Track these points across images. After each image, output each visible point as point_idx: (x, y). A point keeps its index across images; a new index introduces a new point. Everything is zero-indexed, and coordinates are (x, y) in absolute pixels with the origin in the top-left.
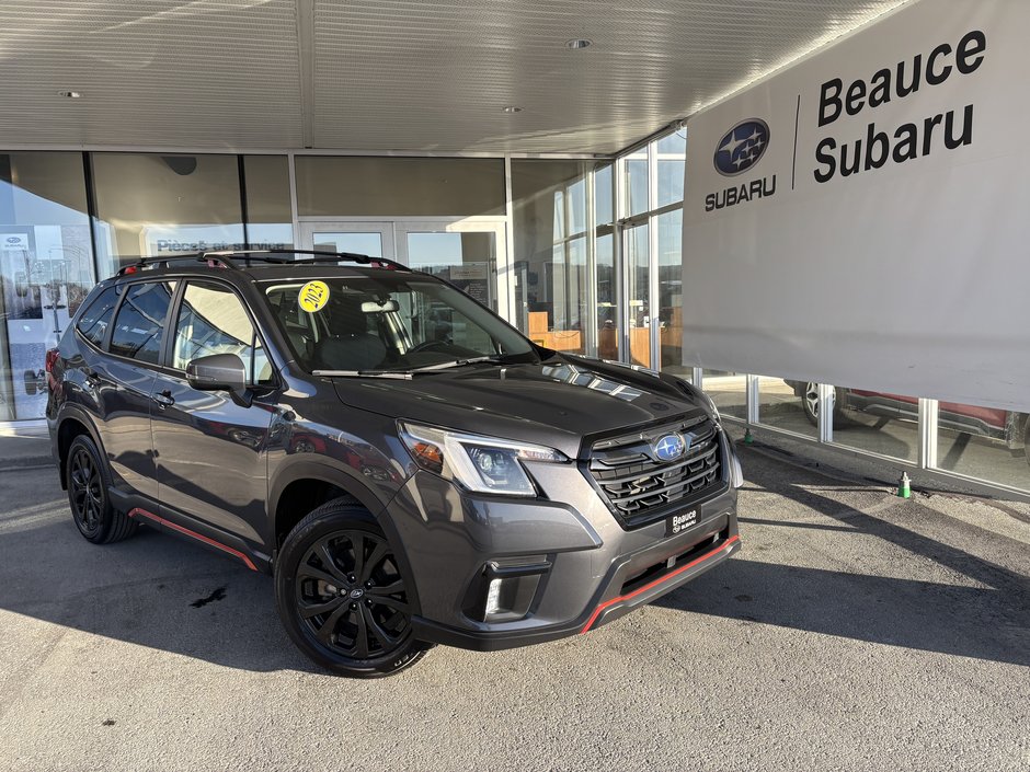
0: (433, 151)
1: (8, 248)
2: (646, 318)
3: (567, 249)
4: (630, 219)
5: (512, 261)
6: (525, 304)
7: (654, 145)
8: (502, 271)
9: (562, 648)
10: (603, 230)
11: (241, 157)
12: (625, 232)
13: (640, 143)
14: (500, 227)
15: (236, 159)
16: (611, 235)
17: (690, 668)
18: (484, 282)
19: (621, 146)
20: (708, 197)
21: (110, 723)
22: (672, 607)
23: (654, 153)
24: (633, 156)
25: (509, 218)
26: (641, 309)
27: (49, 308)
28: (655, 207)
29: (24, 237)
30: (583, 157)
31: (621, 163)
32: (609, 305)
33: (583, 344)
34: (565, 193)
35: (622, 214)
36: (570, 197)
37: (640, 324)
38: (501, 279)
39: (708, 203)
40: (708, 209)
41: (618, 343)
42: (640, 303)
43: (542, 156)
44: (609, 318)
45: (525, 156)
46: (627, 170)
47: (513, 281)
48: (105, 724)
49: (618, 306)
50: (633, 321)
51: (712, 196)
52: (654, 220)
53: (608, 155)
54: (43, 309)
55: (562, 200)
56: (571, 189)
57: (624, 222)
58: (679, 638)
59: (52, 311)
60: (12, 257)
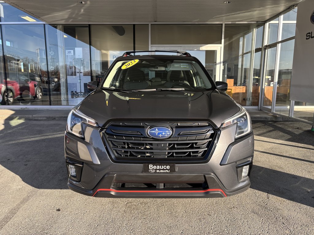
0: (197, 22)
1: (68, 54)
2: (272, 83)
3: (243, 58)
4: (269, 45)
5: (222, 60)
6: (226, 76)
7: (282, 17)
8: (218, 64)
9: (231, 208)
10: (257, 50)
11: (134, 25)
12: (266, 50)
13: (276, 16)
14: (219, 48)
15: (133, 26)
16: (260, 52)
17: (292, 229)
18: (212, 71)
19: (268, 18)
20: (307, 34)
21: (59, 210)
22: (282, 197)
23: (282, 21)
24: (272, 22)
25: (222, 45)
26: (270, 79)
27: (78, 72)
28: (280, 40)
29: (72, 51)
30: (253, 23)
31: (267, 25)
32: (257, 77)
33: (246, 91)
34: (244, 38)
35: (266, 43)
36: (245, 39)
37: (269, 85)
38: (218, 67)
39: (307, 36)
40: (307, 39)
41: (260, 91)
42: (270, 77)
43: (237, 23)
44: (257, 82)
45: (230, 23)
46: (269, 28)
47: (222, 67)
48: (57, 210)
49: (261, 78)
50: (266, 84)
51: (309, 33)
52: (279, 45)
53: (262, 22)
54: (76, 73)
55: (242, 41)
56: (246, 36)
57: (266, 46)
58: (286, 213)
59: (79, 74)
60: (69, 57)
